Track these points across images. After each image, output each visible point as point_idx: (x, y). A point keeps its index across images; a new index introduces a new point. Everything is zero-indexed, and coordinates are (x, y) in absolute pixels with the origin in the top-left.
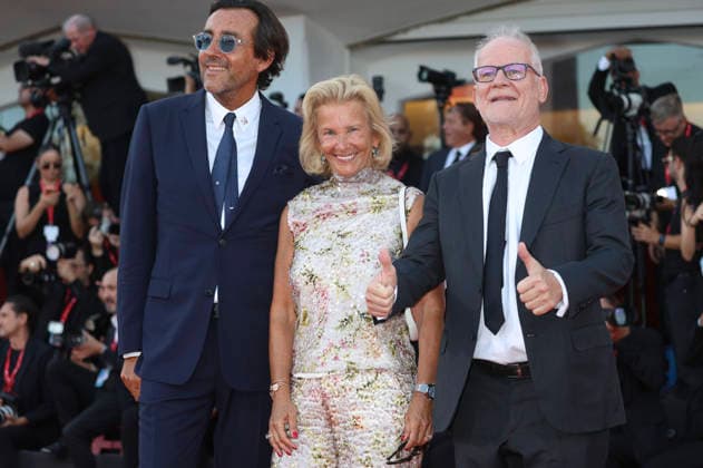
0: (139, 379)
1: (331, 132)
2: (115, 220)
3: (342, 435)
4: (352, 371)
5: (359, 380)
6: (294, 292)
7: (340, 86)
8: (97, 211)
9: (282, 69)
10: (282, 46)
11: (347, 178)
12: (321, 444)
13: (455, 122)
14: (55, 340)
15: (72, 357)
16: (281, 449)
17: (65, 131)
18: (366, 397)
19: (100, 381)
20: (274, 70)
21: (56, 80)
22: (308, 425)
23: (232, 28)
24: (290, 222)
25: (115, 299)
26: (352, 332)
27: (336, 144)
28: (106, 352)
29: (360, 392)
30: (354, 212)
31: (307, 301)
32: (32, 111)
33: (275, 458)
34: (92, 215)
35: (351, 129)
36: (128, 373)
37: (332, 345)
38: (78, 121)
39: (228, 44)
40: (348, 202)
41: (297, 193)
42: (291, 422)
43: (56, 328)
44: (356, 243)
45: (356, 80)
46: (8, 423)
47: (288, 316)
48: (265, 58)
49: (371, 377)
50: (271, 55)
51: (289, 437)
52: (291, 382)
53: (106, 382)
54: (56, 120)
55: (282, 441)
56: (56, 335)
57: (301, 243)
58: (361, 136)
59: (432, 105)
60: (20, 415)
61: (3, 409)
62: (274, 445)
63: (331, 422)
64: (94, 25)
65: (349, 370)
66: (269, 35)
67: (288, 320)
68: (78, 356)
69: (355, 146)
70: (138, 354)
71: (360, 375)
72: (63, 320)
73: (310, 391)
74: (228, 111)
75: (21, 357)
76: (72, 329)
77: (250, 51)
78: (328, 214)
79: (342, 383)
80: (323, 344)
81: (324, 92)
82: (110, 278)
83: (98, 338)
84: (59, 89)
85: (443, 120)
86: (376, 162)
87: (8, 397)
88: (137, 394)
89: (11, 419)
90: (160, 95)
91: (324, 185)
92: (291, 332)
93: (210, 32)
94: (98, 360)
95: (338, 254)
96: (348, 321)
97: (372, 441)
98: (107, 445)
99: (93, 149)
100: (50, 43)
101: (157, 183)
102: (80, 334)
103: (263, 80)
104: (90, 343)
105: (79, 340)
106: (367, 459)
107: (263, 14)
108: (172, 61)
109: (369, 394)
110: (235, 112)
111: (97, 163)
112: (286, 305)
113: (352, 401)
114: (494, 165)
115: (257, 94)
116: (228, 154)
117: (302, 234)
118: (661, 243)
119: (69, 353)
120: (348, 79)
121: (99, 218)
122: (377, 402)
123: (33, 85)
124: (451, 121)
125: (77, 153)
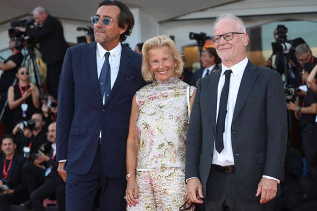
0: (65, 172)
1: (156, 61)
2: (54, 101)
3: (159, 197)
4: (163, 168)
5: (167, 173)
6: (138, 132)
7: (158, 40)
8: (45, 97)
9: (131, 33)
10: (131, 22)
11: (164, 81)
12: (149, 202)
13: (206, 56)
14: (26, 155)
15: (34, 163)
16: (131, 203)
17: (31, 61)
18: (170, 180)
19: (47, 173)
20: (128, 33)
21: (27, 38)
22: (144, 193)
23: (108, 14)
24: (137, 101)
25: (55, 136)
26: (164, 150)
27: (159, 67)
28: (50, 160)
29: (167, 178)
30: (166, 97)
31: (144, 136)
32: (15, 51)
33: (128, 208)
34: (43, 99)
35: (165, 59)
36: (61, 169)
37: (154, 156)
38: (37, 56)
39: (106, 21)
40: (164, 92)
41: (140, 88)
42: (136, 191)
43: (27, 150)
44: (167, 111)
45: (165, 38)
46: (5, 193)
47: (135, 143)
48: (123, 28)
49: (172, 171)
50: (126, 26)
51: (134, 198)
52: (136, 173)
53: (50, 174)
54: (26, 56)
55: (132, 200)
56: (27, 153)
57: (142, 110)
58: (169, 62)
59: (196, 49)
60: (11, 189)
61: (4, 186)
62: (128, 202)
63: (153, 192)
64: (47, 12)
65: (162, 168)
66: (125, 17)
67: (135, 145)
68: (37, 162)
69: (167, 67)
70: (65, 161)
71: (166, 170)
72: (30, 146)
73: (144, 177)
74: (107, 51)
75: (11, 163)
76: (34, 150)
77: (116, 24)
78: (154, 98)
79: (159, 174)
80: (151, 156)
81: (151, 43)
82: (52, 126)
83: (46, 154)
84: (29, 41)
85: (201, 56)
86: (176, 74)
87: (5, 181)
88: (65, 179)
89: (7, 191)
90: (74, 45)
91: (152, 84)
92: (136, 150)
93: (99, 16)
94: (46, 164)
95: (158, 115)
96: (162, 145)
97: (172, 200)
98: (50, 202)
99: (43, 69)
100: (25, 21)
101: (74, 83)
102: (38, 152)
103: (122, 38)
104: (42, 156)
105: (37, 155)
106: (170, 208)
107: (123, 8)
108: (79, 29)
109: (171, 179)
110: (110, 51)
111: (45, 75)
112: (134, 138)
113: (163, 182)
114: (224, 76)
115: (120, 44)
116: (106, 71)
117: (143, 106)
118: (300, 111)
119: (33, 161)
120: (161, 37)
121: (47, 100)
122: (174, 182)
123: (17, 40)
124: (204, 56)
125: (36, 70)
